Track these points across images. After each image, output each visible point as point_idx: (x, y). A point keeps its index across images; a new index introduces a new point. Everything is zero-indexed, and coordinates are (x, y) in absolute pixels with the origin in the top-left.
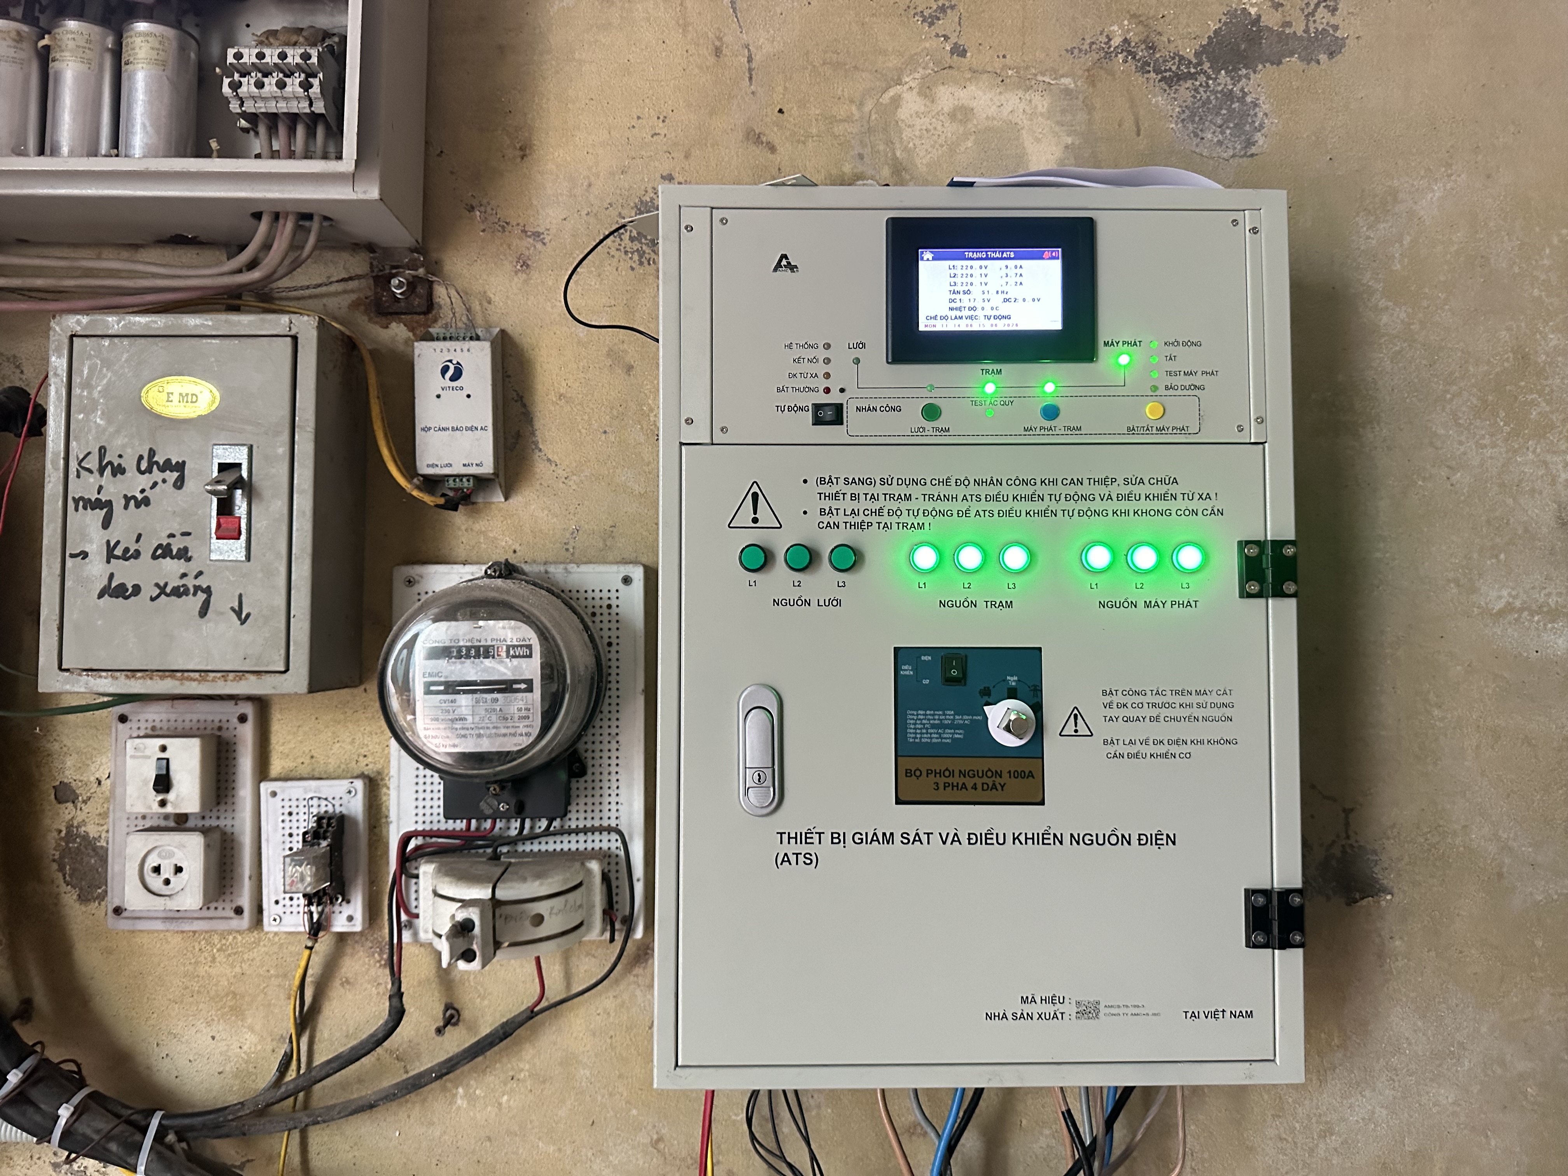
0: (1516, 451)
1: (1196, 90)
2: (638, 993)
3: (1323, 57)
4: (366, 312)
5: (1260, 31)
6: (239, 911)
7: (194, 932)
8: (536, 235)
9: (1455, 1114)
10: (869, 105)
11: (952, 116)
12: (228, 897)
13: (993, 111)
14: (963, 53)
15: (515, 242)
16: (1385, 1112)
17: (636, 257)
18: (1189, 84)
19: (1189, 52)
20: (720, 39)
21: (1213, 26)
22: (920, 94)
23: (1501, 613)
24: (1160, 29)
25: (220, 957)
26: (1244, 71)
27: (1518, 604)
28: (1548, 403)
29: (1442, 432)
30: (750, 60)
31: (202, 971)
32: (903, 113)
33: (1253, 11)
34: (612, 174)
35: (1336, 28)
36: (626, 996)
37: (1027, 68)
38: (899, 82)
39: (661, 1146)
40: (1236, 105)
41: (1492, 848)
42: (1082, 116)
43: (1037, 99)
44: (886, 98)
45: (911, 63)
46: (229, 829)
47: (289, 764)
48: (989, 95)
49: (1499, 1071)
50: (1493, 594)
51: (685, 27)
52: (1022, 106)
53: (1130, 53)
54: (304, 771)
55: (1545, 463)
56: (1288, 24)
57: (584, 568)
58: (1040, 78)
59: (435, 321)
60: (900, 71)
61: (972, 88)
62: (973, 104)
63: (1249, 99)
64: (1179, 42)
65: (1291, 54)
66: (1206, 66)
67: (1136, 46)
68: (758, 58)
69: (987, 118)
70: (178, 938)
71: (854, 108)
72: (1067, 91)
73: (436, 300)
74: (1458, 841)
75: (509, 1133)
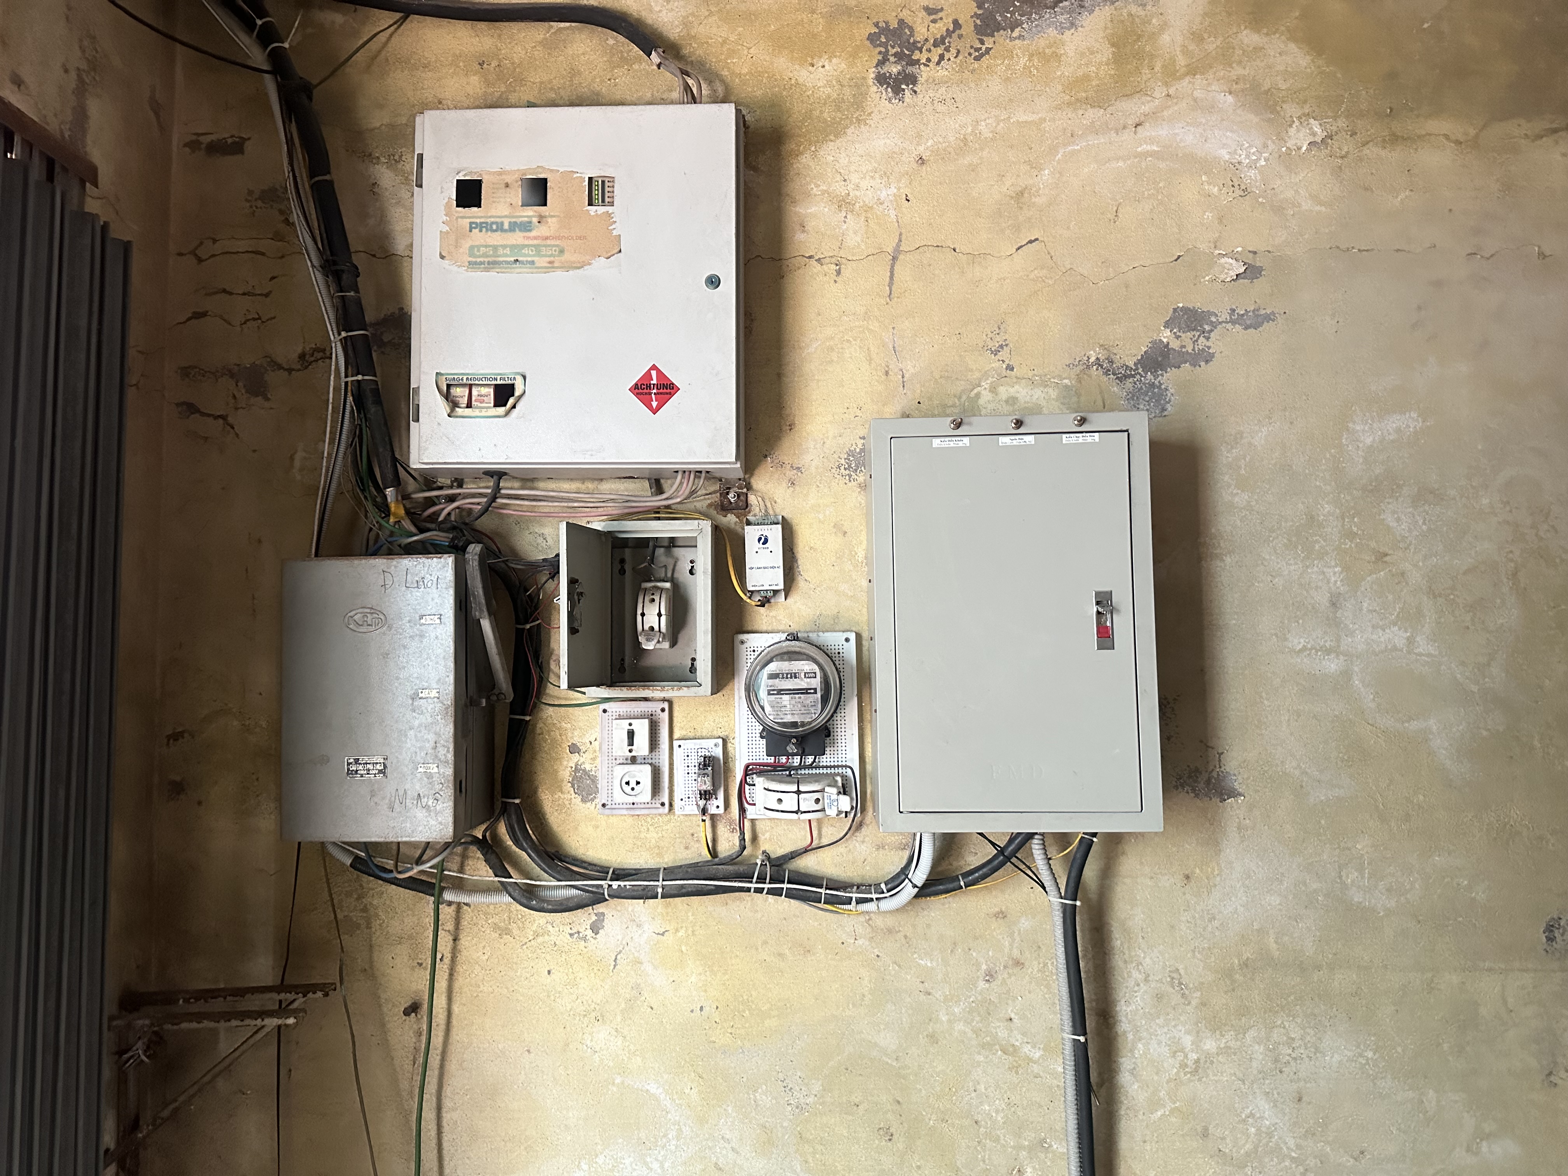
0: (1307, 567)
1: (1135, 383)
2: (857, 845)
3: (1202, 364)
4: (716, 509)
5: (1169, 350)
6: (663, 804)
7: (638, 815)
8: (798, 468)
9: (1280, 910)
10: (964, 398)
11: (1007, 402)
12: (657, 798)
13: (1028, 399)
14: (1012, 369)
15: (788, 472)
16: (1242, 909)
17: (847, 478)
18: (1131, 380)
19: (1131, 364)
20: (888, 367)
21: (1144, 349)
22: (990, 391)
23: (1301, 651)
24: (1115, 351)
25: (651, 828)
26: (1160, 372)
27: (1309, 646)
28: (1324, 541)
29: (1267, 557)
30: (903, 377)
31: (642, 836)
32: (981, 402)
33: (1165, 340)
34: (835, 437)
35: (1209, 348)
36: (851, 847)
37: (1046, 375)
38: (979, 386)
39: (870, 922)
40: (1156, 390)
41: (1297, 772)
42: (1075, 399)
43: (1050, 390)
44: (973, 394)
45: (986, 375)
46: (657, 764)
47: (684, 733)
48: (1025, 391)
49: (1303, 888)
50: (1296, 641)
51: (870, 360)
52: (1043, 395)
53: (1099, 365)
54: (691, 735)
55: (1324, 573)
56: (1184, 347)
57: (826, 634)
58: (1052, 380)
59: (749, 512)
60: (980, 380)
61: (1017, 387)
62: (1018, 395)
63: (1163, 387)
64: (1126, 359)
65: (1185, 363)
66: (1140, 371)
67: (1103, 361)
68: (907, 376)
69: (1025, 402)
70: (631, 819)
71: (956, 401)
72: (1066, 386)
73: (749, 502)
74: (1279, 769)
75: (794, 916)
